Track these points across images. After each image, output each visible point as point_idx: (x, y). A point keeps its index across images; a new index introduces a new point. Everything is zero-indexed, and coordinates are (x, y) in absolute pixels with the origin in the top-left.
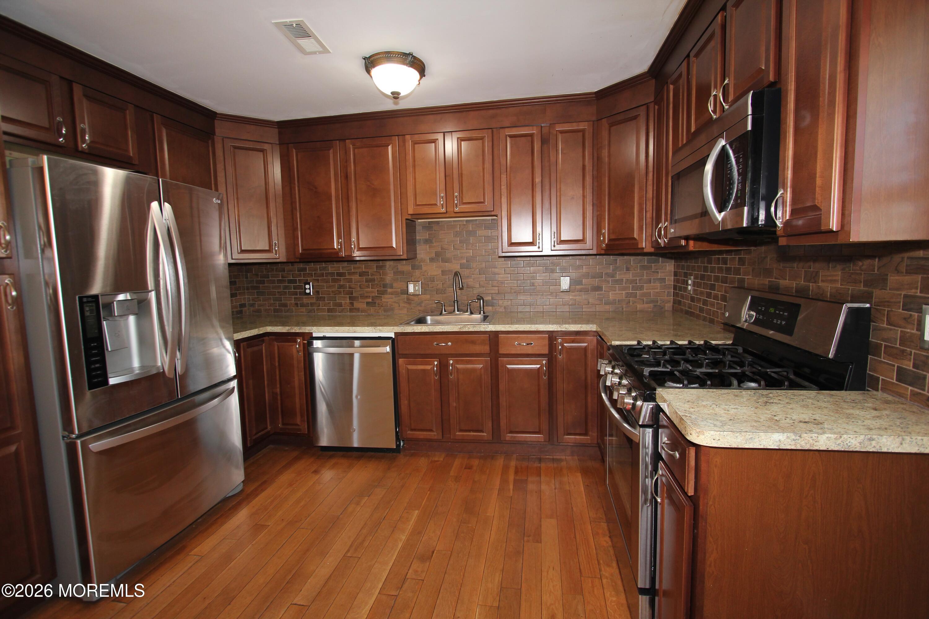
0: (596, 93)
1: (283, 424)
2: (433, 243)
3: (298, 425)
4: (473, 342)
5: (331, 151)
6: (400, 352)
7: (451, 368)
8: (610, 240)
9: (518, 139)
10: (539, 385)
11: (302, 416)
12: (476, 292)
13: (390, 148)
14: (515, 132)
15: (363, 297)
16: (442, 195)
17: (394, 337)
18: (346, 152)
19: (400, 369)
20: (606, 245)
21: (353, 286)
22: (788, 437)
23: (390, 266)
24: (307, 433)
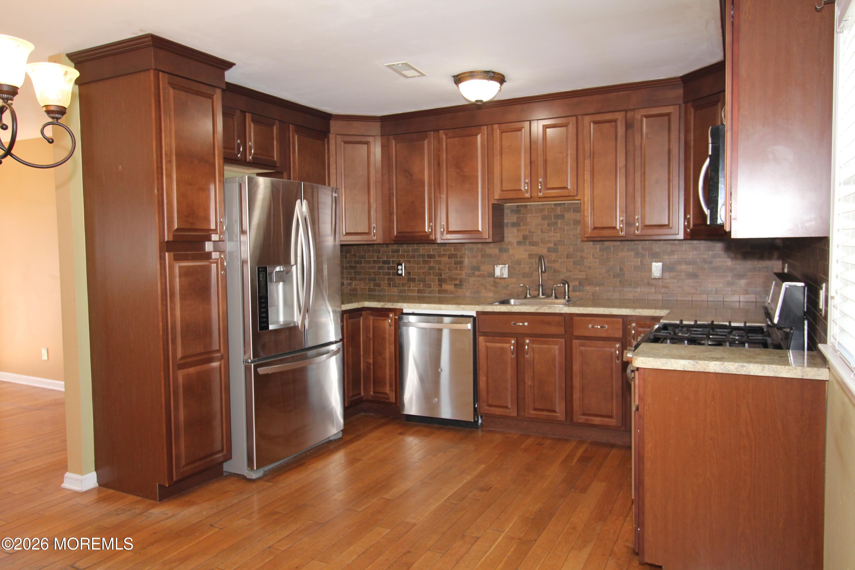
0: (682, 77)
1: (375, 392)
2: (520, 227)
3: (386, 394)
4: (549, 323)
5: (426, 142)
6: (480, 330)
7: (526, 347)
8: (694, 225)
9: (602, 125)
10: (612, 369)
11: (391, 386)
12: (562, 277)
13: (479, 137)
14: (599, 118)
15: (452, 279)
16: (527, 181)
17: (475, 316)
18: (439, 141)
19: (480, 346)
20: (691, 230)
21: (442, 267)
23: (478, 248)
24: (394, 401)
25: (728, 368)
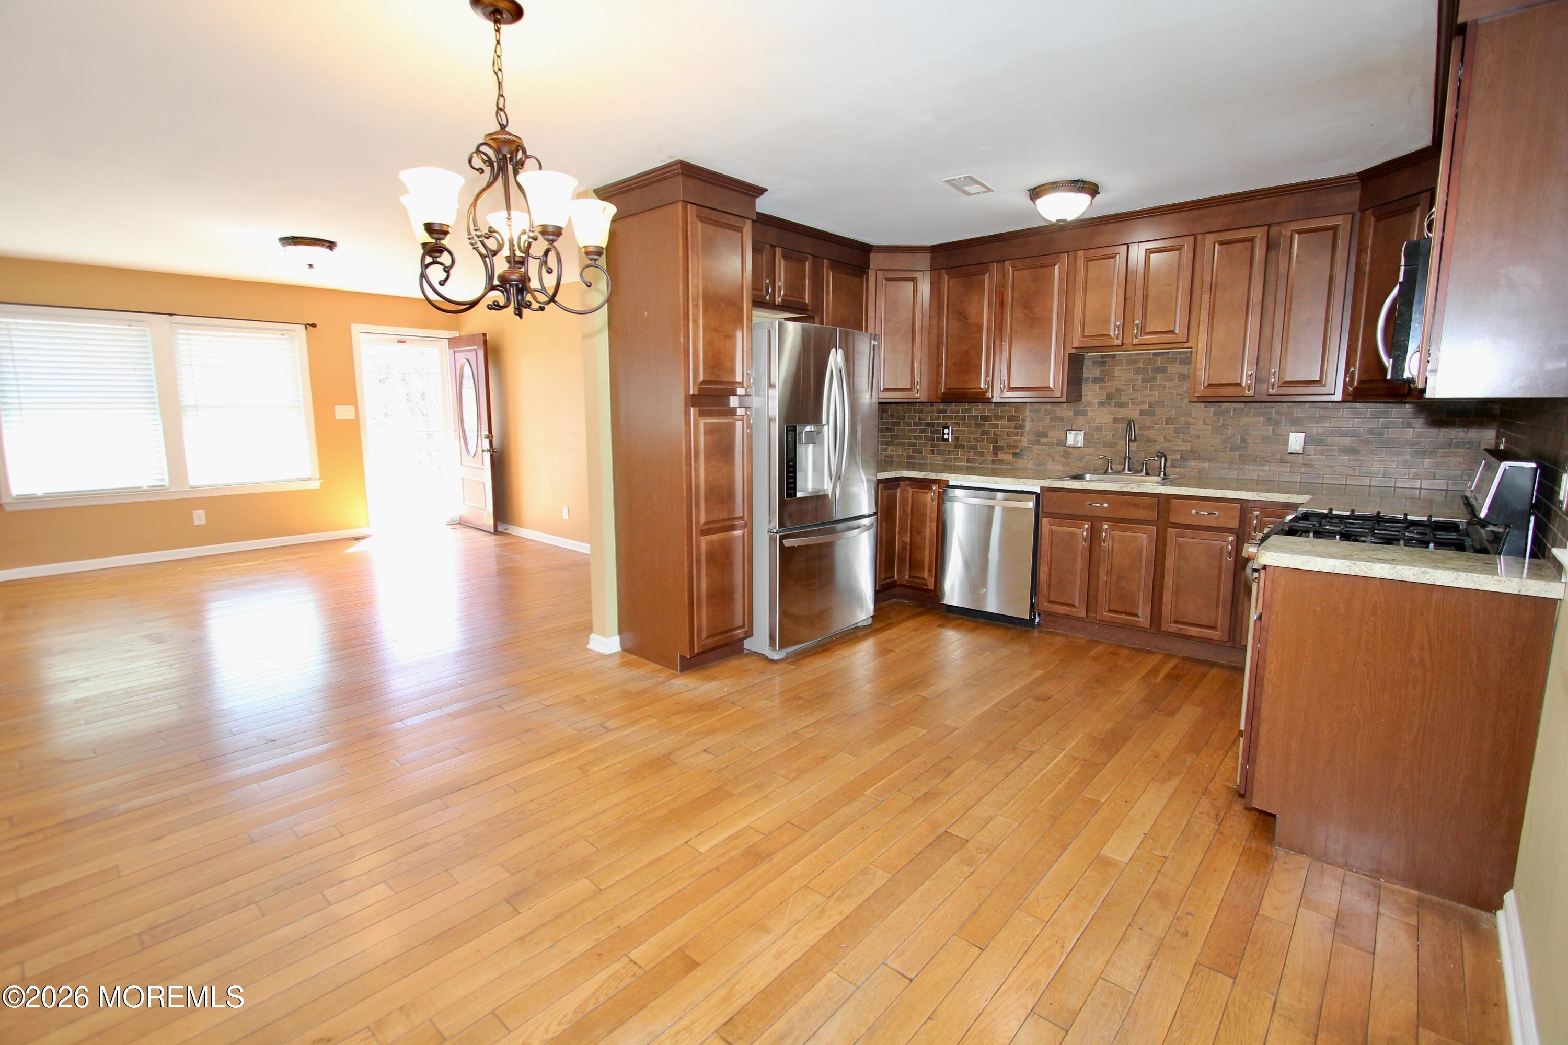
0: (1359, 174)
1: (910, 577)
2: (1105, 383)
3: (924, 579)
4: (1136, 506)
5: (987, 276)
6: (1045, 510)
7: (1104, 534)
8: (1361, 382)
9: (1231, 246)
10: (1220, 568)
11: (930, 570)
12: (1158, 447)
13: (1057, 267)
14: (1227, 236)
15: (1010, 447)
16: (1118, 323)
17: (1039, 492)
18: (1004, 275)
19: (1043, 530)
20: (1355, 389)
21: (998, 433)
22: (1342, 563)
23: (1046, 410)
24: (933, 589)
25: (1401, 573)
